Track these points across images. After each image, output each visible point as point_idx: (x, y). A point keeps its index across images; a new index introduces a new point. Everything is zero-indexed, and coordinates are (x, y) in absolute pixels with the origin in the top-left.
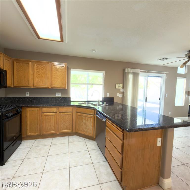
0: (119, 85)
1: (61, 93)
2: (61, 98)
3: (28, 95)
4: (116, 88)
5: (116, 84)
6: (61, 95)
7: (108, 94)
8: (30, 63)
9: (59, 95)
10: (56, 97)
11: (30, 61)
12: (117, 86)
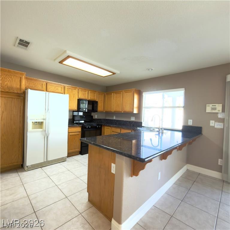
0: (212, 106)
1: (134, 117)
2: (134, 122)
3: (114, 118)
4: (207, 112)
5: (207, 105)
6: (134, 120)
7: (190, 122)
8: (113, 94)
9: (133, 119)
10: (130, 121)
11: (112, 93)
12: (207, 108)
